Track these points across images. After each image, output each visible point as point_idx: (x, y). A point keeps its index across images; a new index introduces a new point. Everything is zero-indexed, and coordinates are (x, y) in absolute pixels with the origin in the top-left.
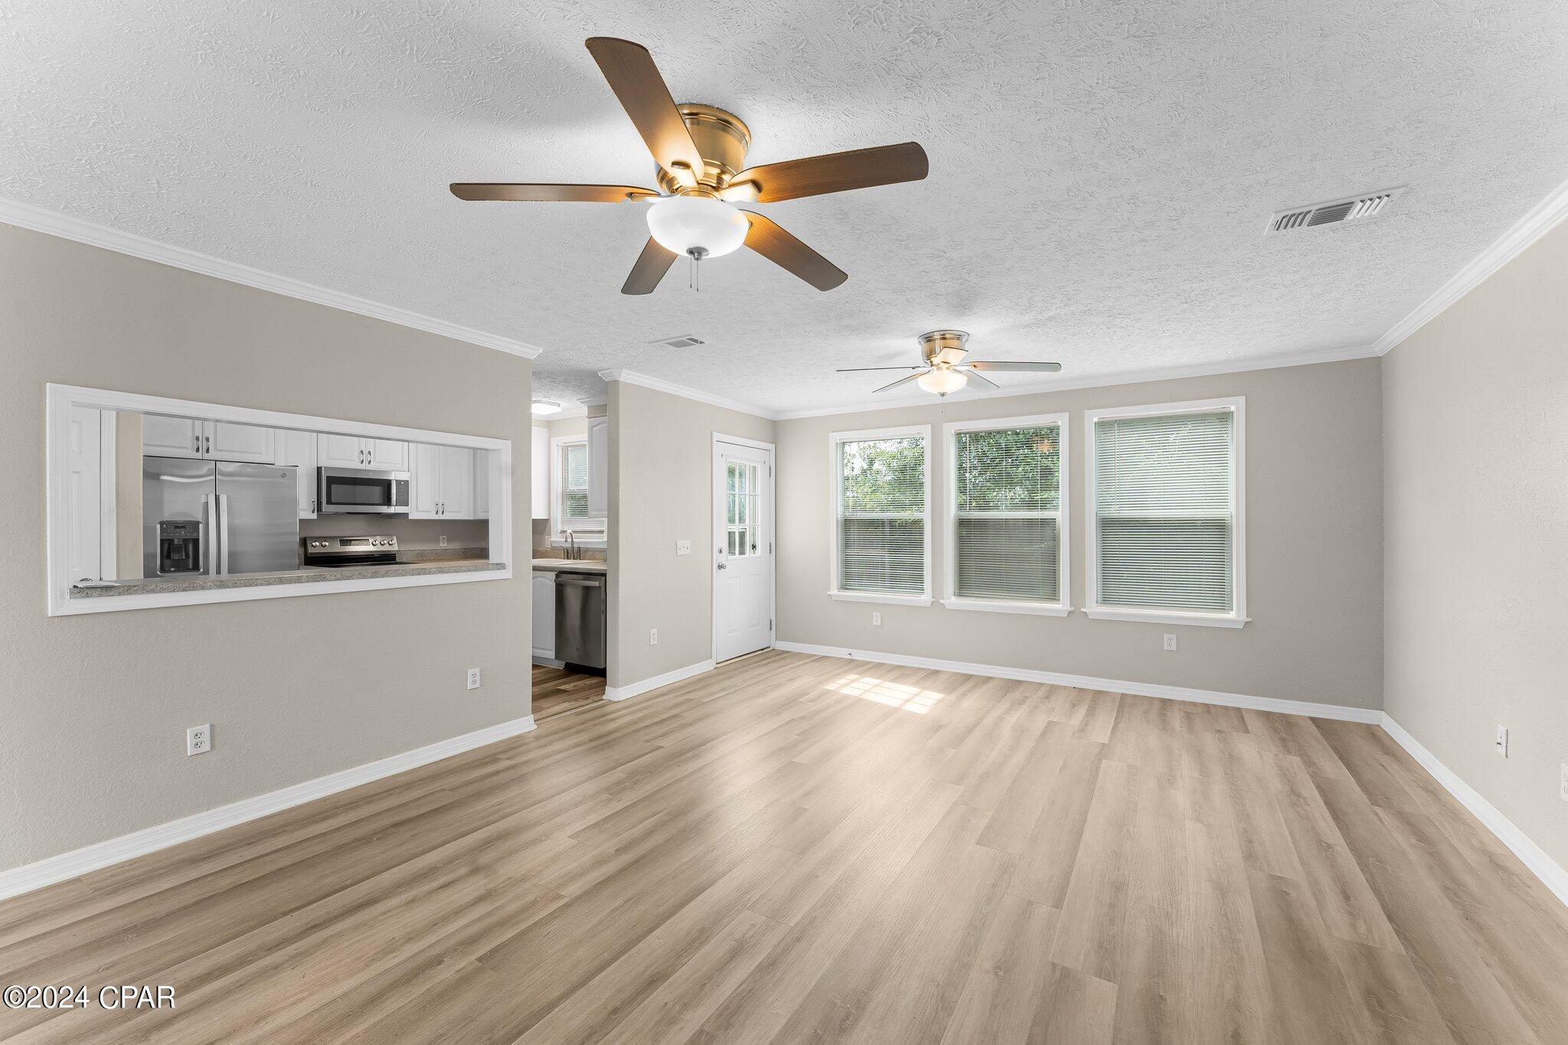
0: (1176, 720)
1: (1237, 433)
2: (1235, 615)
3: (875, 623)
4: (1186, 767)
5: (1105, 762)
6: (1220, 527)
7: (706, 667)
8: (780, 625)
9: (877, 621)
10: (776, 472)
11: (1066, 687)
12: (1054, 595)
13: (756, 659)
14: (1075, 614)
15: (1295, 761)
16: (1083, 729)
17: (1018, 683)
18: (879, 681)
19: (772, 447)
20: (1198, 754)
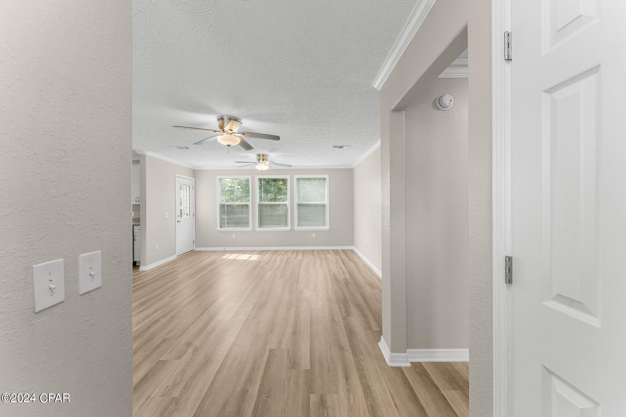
0: (316, 253)
1: (327, 182)
2: (327, 227)
3: (233, 238)
4: (318, 261)
5: (302, 262)
6: (324, 206)
7: (174, 257)
8: (196, 242)
9: (234, 237)
10: (195, 188)
11: (290, 250)
12: (286, 225)
13: (190, 254)
14: (292, 230)
15: (338, 257)
16: (296, 257)
17: (277, 251)
18: (238, 255)
19: (194, 179)
20: (320, 258)
